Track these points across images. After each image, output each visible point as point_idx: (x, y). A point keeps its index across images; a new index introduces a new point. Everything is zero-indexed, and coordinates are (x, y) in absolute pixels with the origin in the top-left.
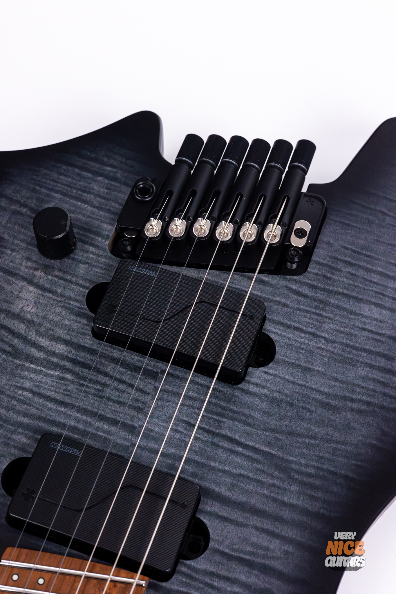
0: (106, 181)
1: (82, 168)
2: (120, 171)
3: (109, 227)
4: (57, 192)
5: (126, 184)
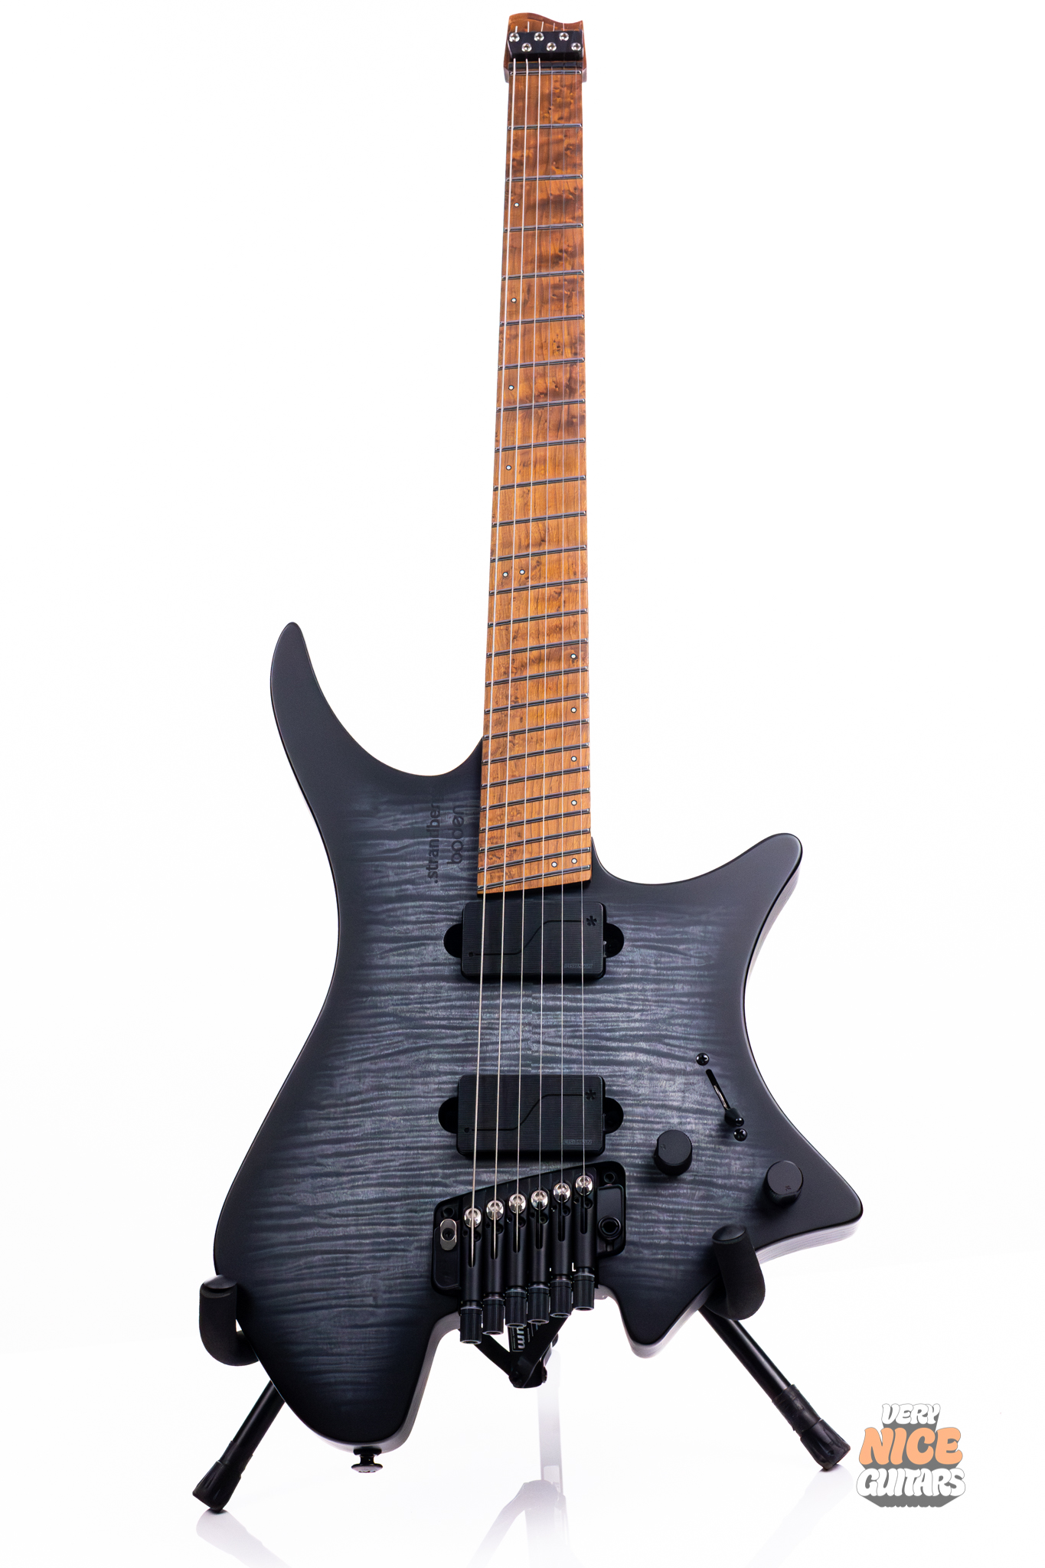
0: (656, 1241)
1: (686, 1248)
2: (647, 1256)
3: (632, 1191)
4: (698, 1213)
5: (633, 1243)
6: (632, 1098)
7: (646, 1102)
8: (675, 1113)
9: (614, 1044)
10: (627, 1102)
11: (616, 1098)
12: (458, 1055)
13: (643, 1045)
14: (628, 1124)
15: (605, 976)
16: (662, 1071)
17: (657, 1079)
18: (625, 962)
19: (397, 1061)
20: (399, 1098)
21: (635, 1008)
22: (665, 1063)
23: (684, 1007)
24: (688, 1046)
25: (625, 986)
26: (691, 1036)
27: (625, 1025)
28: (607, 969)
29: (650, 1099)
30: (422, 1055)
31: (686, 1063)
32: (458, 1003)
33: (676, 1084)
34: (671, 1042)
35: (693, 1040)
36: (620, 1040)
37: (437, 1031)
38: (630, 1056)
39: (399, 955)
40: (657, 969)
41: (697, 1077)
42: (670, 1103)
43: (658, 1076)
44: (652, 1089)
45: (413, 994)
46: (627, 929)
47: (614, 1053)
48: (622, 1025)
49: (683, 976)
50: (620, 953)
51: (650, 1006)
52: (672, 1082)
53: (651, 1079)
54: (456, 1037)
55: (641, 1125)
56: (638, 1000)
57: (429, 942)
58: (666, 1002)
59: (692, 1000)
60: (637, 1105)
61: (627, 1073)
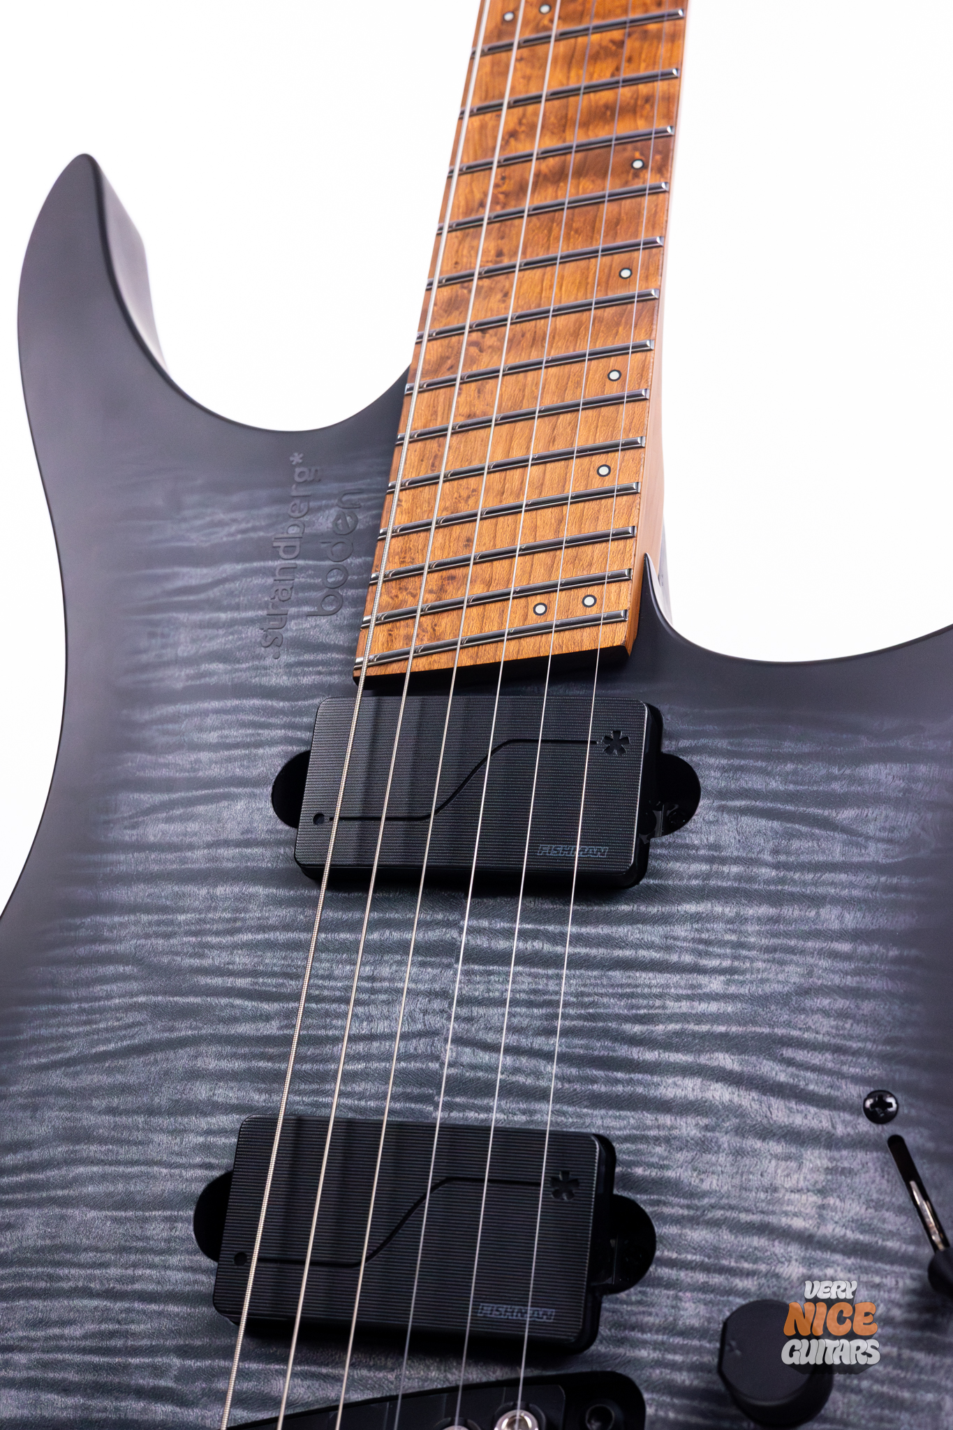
6: (683, 1201)
7: (719, 1214)
8: (795, 1250)
9: (650, 1056)
10: (667, 1210)
11: (640, 1198)
12: (262, 1064)
13: (726, 1061)
14: (664, 1272)
15: (644, 881)
16: (767, 1132)
17: (755, 1153)
18: (697, 848)
19: (122, 1070)
20: (111, 1164)
21: (715, 963)
22: (780, 1112)
23: (847, 966)
24: (845, 1068)
25: (691, 908)
26: (855, 1045)
27: (684, 1006)
28: (652, 863)
29: (731, 1208)
30: (181, 1059)
31: (835, 1114)
32: (282, 936)
33: (805, 1170)
34: (801, 1055)
35: (856, 1053)
36: (667, 1044)
37: (224, 1001)
38: (689, 1088)
39: (169, 820)
40: (777, 866)
41: (861, 1155)
42: (784, 1221)
43: (758, 1144)
44: (737, 1181)
45: (183, 911)
46: (710, 767)
47: (648, 1077)
48: (673, 1007)
49: (843, 885)
50: (687, 826)
51: (752, 960)
52: (793, 1165)
53: (739, 1153)
54: (267, 1018)
55: (701, 1277)
56: (723, 944)
57: (240, 790)
58: (792, 951)
59: (863, 949)
60: (694, 1221)
61: (676, 1132)
